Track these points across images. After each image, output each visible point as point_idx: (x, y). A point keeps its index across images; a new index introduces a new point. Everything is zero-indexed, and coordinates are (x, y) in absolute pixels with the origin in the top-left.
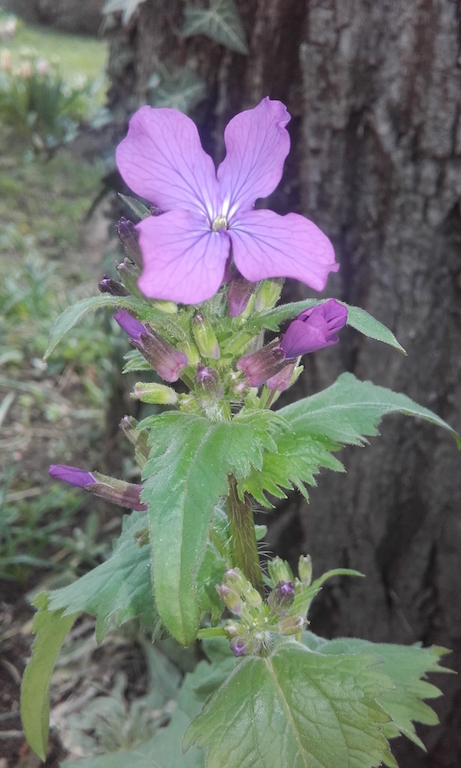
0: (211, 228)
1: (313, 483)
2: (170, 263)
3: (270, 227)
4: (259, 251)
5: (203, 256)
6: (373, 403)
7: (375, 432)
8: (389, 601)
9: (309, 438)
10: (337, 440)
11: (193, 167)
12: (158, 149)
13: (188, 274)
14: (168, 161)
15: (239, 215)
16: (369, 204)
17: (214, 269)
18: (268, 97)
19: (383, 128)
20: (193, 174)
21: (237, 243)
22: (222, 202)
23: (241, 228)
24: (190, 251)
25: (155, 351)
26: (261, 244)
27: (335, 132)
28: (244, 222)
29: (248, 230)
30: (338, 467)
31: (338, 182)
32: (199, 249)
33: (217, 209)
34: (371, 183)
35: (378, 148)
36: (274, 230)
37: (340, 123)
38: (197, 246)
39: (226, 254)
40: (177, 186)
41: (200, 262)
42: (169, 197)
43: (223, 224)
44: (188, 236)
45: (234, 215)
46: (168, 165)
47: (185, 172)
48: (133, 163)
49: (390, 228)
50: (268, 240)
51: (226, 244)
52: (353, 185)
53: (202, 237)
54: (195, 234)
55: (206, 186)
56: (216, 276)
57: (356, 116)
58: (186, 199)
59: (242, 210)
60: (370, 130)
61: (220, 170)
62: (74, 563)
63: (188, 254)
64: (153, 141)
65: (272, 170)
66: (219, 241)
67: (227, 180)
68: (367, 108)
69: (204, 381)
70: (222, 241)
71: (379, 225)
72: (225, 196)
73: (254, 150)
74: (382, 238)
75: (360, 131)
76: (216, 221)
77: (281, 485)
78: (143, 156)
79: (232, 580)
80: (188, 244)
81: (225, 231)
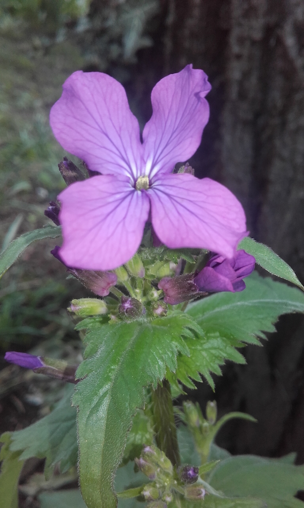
0: (135, 186)
1: (219, 372)
2: (90, 230)
3: (188, 190)
4: (176, 214)
5: (125, 218)
6: (272, 300)
7: (273, 330)
8: (273, 378)
9: (217, 334)
10: (241, 339)
11: (120, 128)
12: (89, 113)
13: (108, 239)
14: (97, 123)
15: (160, 176)
16: (276, 97)
17: (134, 232)
18: (191, 65)
19: (290, 41)
20: (120, 136)
21: (157, 205)
22: (145, 163)
23: (161, 188)
24: (111, 215)
25: (88, 277)
26: (179, 207)
27: (254, 43)
28: (165, 182)
29: (167, 191)
30: (240, 359)
31: (253, 80)
32: (121, 212)
33: (141, 169)
34: (278, 82)
35: (285, 55)
36: (191, 193)
37: (257, 35)
38: (119, 209)
39: (145, 217)
40: (104, 148)
41: (121, 225)
42: (97, 157)
43: (145, 184)
44: (111, 199)
45: (156, 175)
46: (97, 127)
47: (112, 134)
48: (65, 124)
49: (291, 116)
50: (185, 203)
51: (146, 207)
52: (265, 84)
53: (124, 198)
54: (118, 196)
55: (131, 147)
56: (135, 239)
57: (270, 31)
58: (113, 161)
59: (163, 171)
60: (280, 42)
61: (146, 131)
62: (61, 333)
63: (109, 218)
64: (83, 104)
65: (192, 137)
66: (140, 203)
67: (151, 140)
68: (278, 25)
69: (127, 312)
70: (143, 204)
71: (283, 113)
72: (148, 156)
73: (177, 114)
74: (284, 124)
75: (272, 42)
76: (139, 180)
77: (192, 377)
78: (75, 118)
79: (148, 456)
80: (110, 208)
81: (146, 191)
